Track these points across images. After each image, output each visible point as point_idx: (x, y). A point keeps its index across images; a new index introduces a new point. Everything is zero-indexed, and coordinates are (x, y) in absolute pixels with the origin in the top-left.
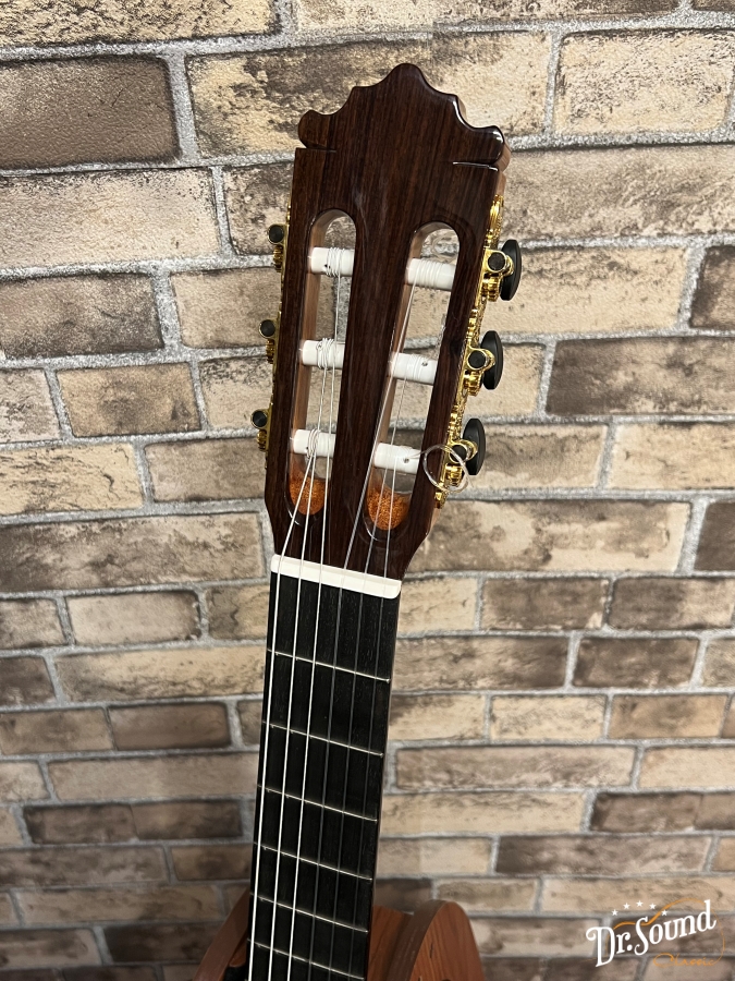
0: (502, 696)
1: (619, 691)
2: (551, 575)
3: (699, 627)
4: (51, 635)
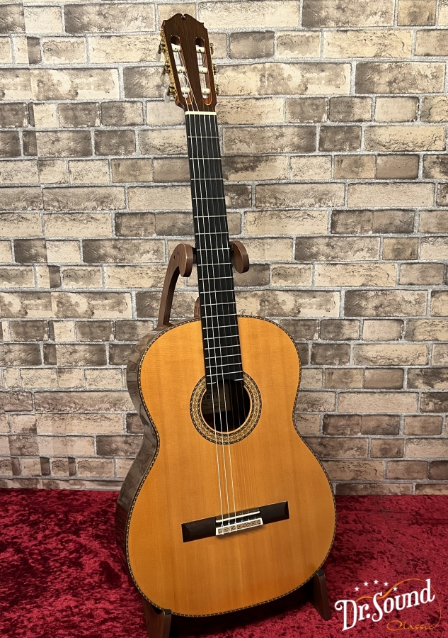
0: (294, 156)
1: (336, 153)
2: (308, 96)
3: (360, 121)
4: (139, 120)
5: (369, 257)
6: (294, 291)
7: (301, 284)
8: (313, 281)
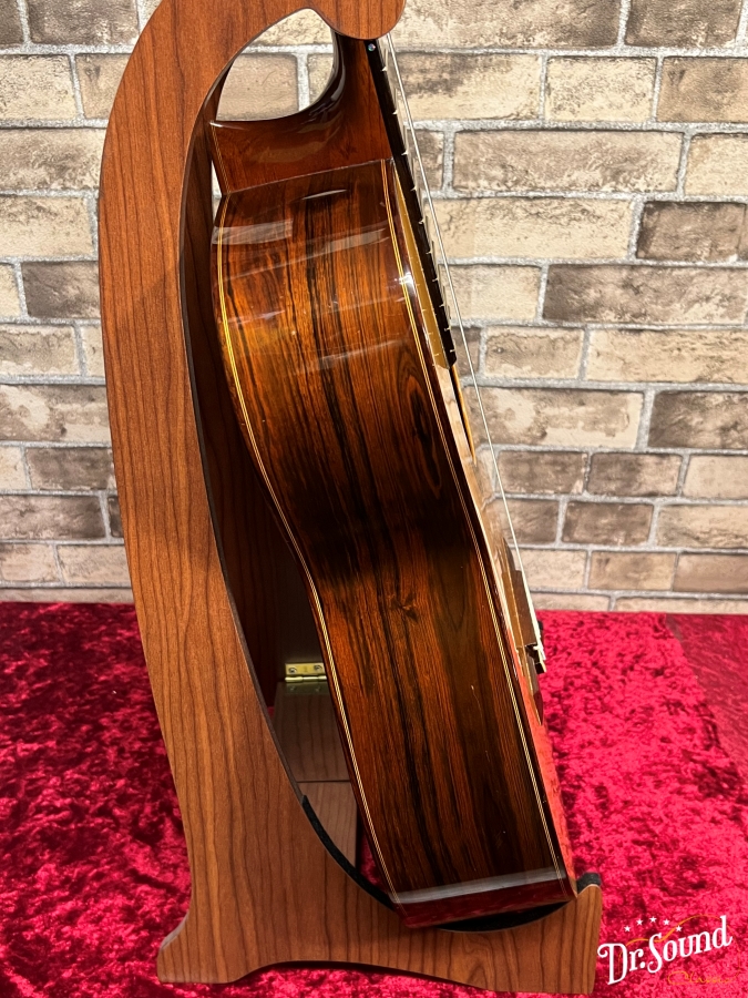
0: (558, 58)
1: (669, 52)
5: (722, 316)
6: (535, 388)
7: (553, 373)
8: (582, 369)
